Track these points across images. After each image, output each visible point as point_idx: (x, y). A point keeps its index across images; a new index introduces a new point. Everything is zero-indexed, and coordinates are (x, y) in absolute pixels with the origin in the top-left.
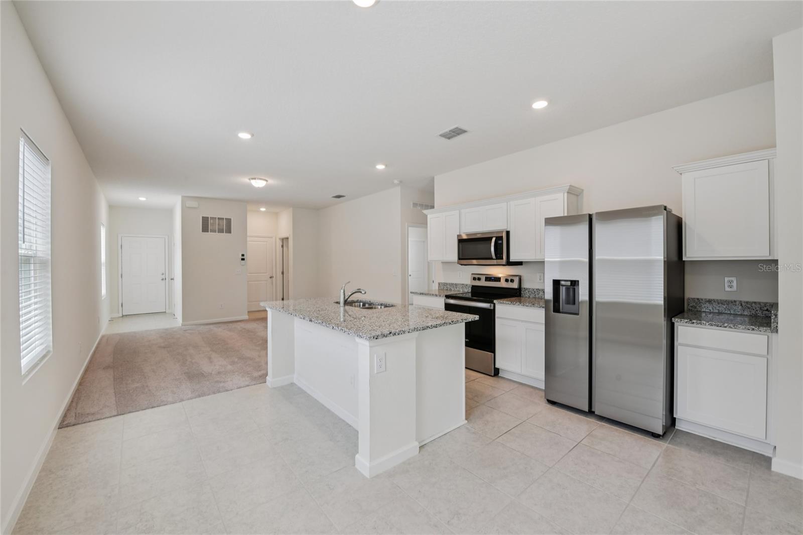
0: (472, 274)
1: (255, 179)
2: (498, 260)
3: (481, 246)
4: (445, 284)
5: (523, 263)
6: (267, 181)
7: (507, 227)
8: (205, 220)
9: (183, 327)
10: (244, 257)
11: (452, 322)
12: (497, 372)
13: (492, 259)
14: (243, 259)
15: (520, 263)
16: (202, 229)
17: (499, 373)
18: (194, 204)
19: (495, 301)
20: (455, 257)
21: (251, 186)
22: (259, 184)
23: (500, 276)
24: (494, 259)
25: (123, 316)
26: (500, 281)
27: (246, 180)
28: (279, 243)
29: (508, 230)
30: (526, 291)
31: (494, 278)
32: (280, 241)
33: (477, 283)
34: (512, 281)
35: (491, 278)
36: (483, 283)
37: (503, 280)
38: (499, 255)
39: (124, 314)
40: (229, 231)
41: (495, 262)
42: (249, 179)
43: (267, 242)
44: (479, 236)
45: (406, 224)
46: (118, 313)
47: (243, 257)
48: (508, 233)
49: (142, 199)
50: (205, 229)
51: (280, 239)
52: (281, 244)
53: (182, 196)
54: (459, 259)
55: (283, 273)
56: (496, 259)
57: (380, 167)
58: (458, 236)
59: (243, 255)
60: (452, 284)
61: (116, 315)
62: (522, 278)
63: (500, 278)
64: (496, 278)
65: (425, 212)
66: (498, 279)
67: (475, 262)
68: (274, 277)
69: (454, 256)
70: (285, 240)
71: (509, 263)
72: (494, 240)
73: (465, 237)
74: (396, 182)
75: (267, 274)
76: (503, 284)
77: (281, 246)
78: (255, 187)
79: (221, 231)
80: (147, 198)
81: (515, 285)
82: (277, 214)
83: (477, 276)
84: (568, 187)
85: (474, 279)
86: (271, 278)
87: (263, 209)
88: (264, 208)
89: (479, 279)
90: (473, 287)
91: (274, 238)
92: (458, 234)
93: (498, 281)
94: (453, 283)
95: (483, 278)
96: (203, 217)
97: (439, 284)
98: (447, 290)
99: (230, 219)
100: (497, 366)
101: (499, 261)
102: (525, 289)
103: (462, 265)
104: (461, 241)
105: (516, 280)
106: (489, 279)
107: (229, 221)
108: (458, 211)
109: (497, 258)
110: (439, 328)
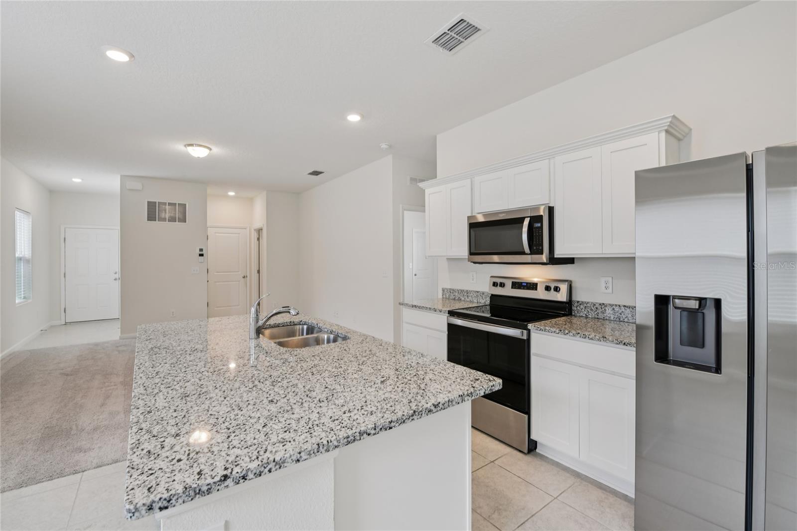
0: (492, 277)
1: (191, 145)
2: (533, 256)
3: (506, 233)
4: (452, 291)
5: (575, 260)
6: (210, 149)
7: (550, 200)
8: (151, 206)
9: (121, 341)
10: (203, 252)
11: (435, 406)
12: (532, 447)
13: (523, 253)
14: (201, 255)
15: (570, 261)
16: (148, 217)
17: (536, 448)
18: (137, 185)
19: (530, 326)
20: (464, 251)
21: (189, 157)
22: (198, 153)
23: (535, 280)
24: (527, 254)
25: (66, 324)
26: (536, 290)
27: (180, 147)
28: (254, 235)
29: (551, 205)
30: (582, 307)
31: (527, 283)
32: (256, 234)
33: (499, 291)
34: (557, 289)
35: (522, 283)
36: (508, 291)
37: (541, 288)
38: (535, 247)
39: (67, 322)
40: (183, 220)
41: (528, 258)
42: (185, 146)
43: (239, 234)
44: (502, 217)
45: (401, 206)
46: (61, 320)
47: (201, 253)
48: (551, 210)
49: (77, 180)
50: (151, 217)
51: (255, 230)
52: (256, 236)
53: (121, 176)
54: (471, 253)
55: (259, 272)
56: (531, 254)
57: (354, 118)
58: (469, 218)
59: (201, 250)
60: (462, 291)
61: (58, 323)
62: (573, 285)
63: (537, 284)
64: (530, 283)
65: (421, 185)
66: (533, 286)
67: (496, 258)
68: (248, 277)
69: (462, 249)
70: (259, 231)
71: (554, 261)
72: (526, 222)
73: (481, 219)
74: (384, 146)
75: (239, 273)
76: (540, 294)
77: (256, 239)
78: (195, 158)
79: (172, 219)
80: (82, 180)
81: (562, 297)
82: (251, 200)
83: (499, 281)
84: (670, 120)
85: (495, 284)
86: (244, 277)
87: (231, 194)
88: (233, 192)
89: (502, 285)
90: (493, 297)
91: (248, 229)
92: (470, 215)
93: (533, 289)
94: (462, 289)
95: (509, 284)
96: (148, 202)
97: (443, 290)
98: (454, 299)
99: (185, 205)
100: (533, 437)
101: (536, 258)
102: (580, 303)
103: (475, 263)
104: (474, 226)
105: (564, 287)
106: (517, 285)
107: (183, 206)
108: (469, 181)
109: (532, 252)
110: (397, 430)
